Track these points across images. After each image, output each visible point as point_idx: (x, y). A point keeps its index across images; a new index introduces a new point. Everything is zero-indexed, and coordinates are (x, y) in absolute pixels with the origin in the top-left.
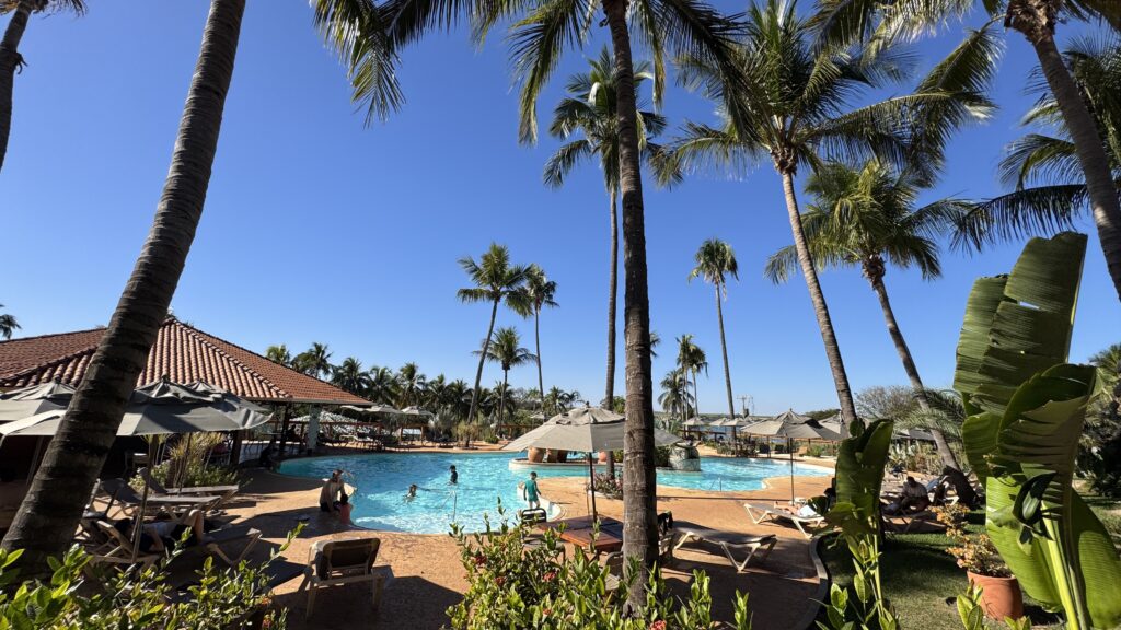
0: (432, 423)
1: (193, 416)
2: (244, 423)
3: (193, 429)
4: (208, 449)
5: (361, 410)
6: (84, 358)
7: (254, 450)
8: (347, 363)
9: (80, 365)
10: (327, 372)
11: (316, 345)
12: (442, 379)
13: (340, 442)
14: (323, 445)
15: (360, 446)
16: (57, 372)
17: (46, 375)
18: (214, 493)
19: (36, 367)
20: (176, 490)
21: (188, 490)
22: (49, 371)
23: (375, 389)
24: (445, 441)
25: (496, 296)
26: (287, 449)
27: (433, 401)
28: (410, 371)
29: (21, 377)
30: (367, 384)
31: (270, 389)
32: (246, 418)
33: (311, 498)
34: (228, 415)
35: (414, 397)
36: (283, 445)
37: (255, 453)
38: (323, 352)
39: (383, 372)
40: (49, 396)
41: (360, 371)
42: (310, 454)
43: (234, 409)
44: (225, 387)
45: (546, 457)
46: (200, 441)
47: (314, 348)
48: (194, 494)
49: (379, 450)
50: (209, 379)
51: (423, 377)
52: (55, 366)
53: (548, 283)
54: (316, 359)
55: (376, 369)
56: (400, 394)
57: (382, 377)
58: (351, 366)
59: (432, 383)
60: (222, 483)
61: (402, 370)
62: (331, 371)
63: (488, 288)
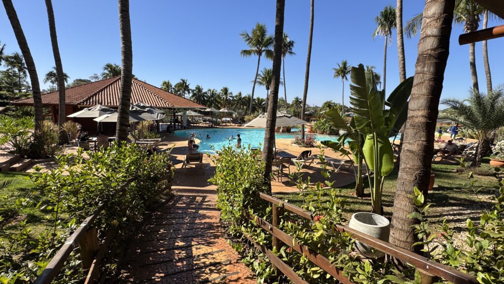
0: (234, 115)
2: (157, 118)
12: (240, 94)
13: (196, 124)
14: (189, 125)
15: (204, 125)
20: (142, 140)
21: (146, 140)
23: (210, 100)
24: (240, 123)
25: (259, 53)
27: (237, 105)
28: (226, 91)
31: (165, 103)
35: (229, 103)
38: (186, 83)
39: (213, 91)
42: (185, 128)
43: (154, 113)
44: (150, 104)
47: (182, 82)
49: (212, 127)
50: (144, 101)
51: (231, 93)
53: (290, 42)
54: (183, 86)
55: (210, 90)
57: (213, 94)
58: (199, 89)
61: (222, 90)
62: (191, 92)
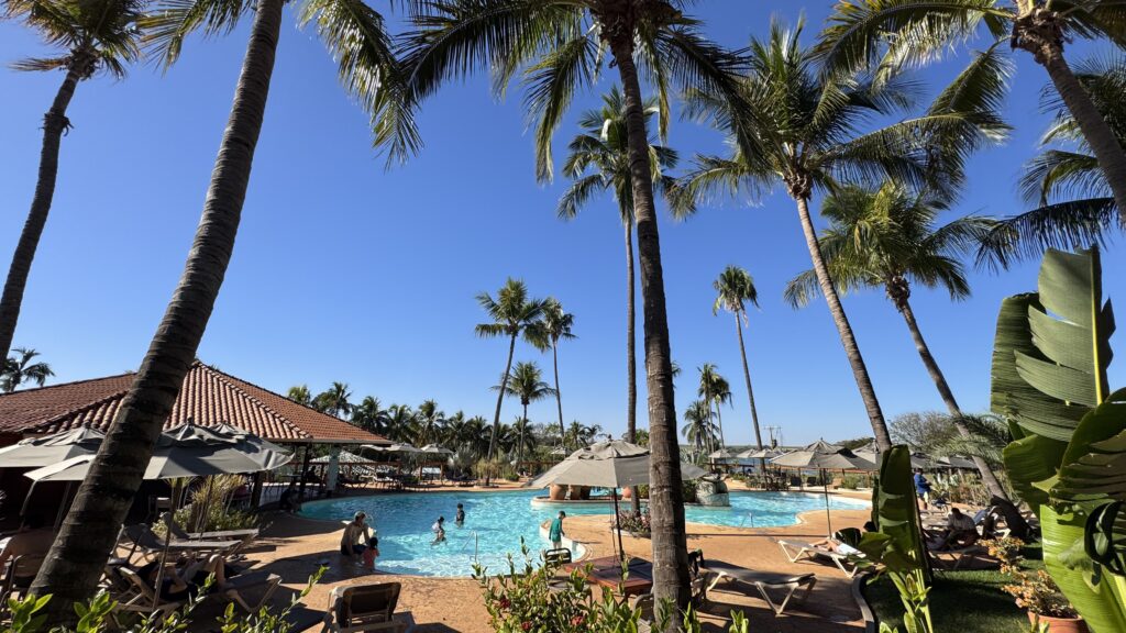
0: (451, 461)
1: (217, 459)
2: (266, 464)
3: (216, 471)
4: (230, 492)
5: (380, 449)
6: (113, 403)
7: (274, 493)
8: (366, 402)
9: (109, 410)
10: (347, 412)
11: (336, 385)
12: (461, 416)
13: (360, 482)
14: (342, 487)
15: (380, 486)
16: (87, 417)
17: (76, 421)
18: (235, 538)
19: (67, 413)
20: (197, 535)
21: (209, 534)
22: (79, 417)
23: (394, 427)
24: (465, 479)
25: (513, 330)
26: (307, 490)
27: (452, 438)
28: (429, 409)
29: (52, 423)
30: (387, 423)
31: (291, 429)
32: (268, 459)
33: (332, 541)
34: (251, 456)
35: (434, 435)
36: (303, 486)
37: (276, 496)
38: (343, 392)
39: (402, 410)
40: (79, 441)
41: (380, 409)
42: (329, 495)
43: (257, 451)
44: (247, 429)
45: (568, 494)
46: (222, 484)
47: (334, 388)
48: (215, 539)
49: (398, 490)
50: (232, 421)
51: (442, 414)
52: (85, 412)
53: (565, 316)
54: (336, 398)
55: (395, 407)
56: (419, 432)
57: (401, 415)
58: (371, 404)
59: (451, 420)
60: (243, 526)
61: (421, 407)
62: (351, 410)
63: (505, 322)
